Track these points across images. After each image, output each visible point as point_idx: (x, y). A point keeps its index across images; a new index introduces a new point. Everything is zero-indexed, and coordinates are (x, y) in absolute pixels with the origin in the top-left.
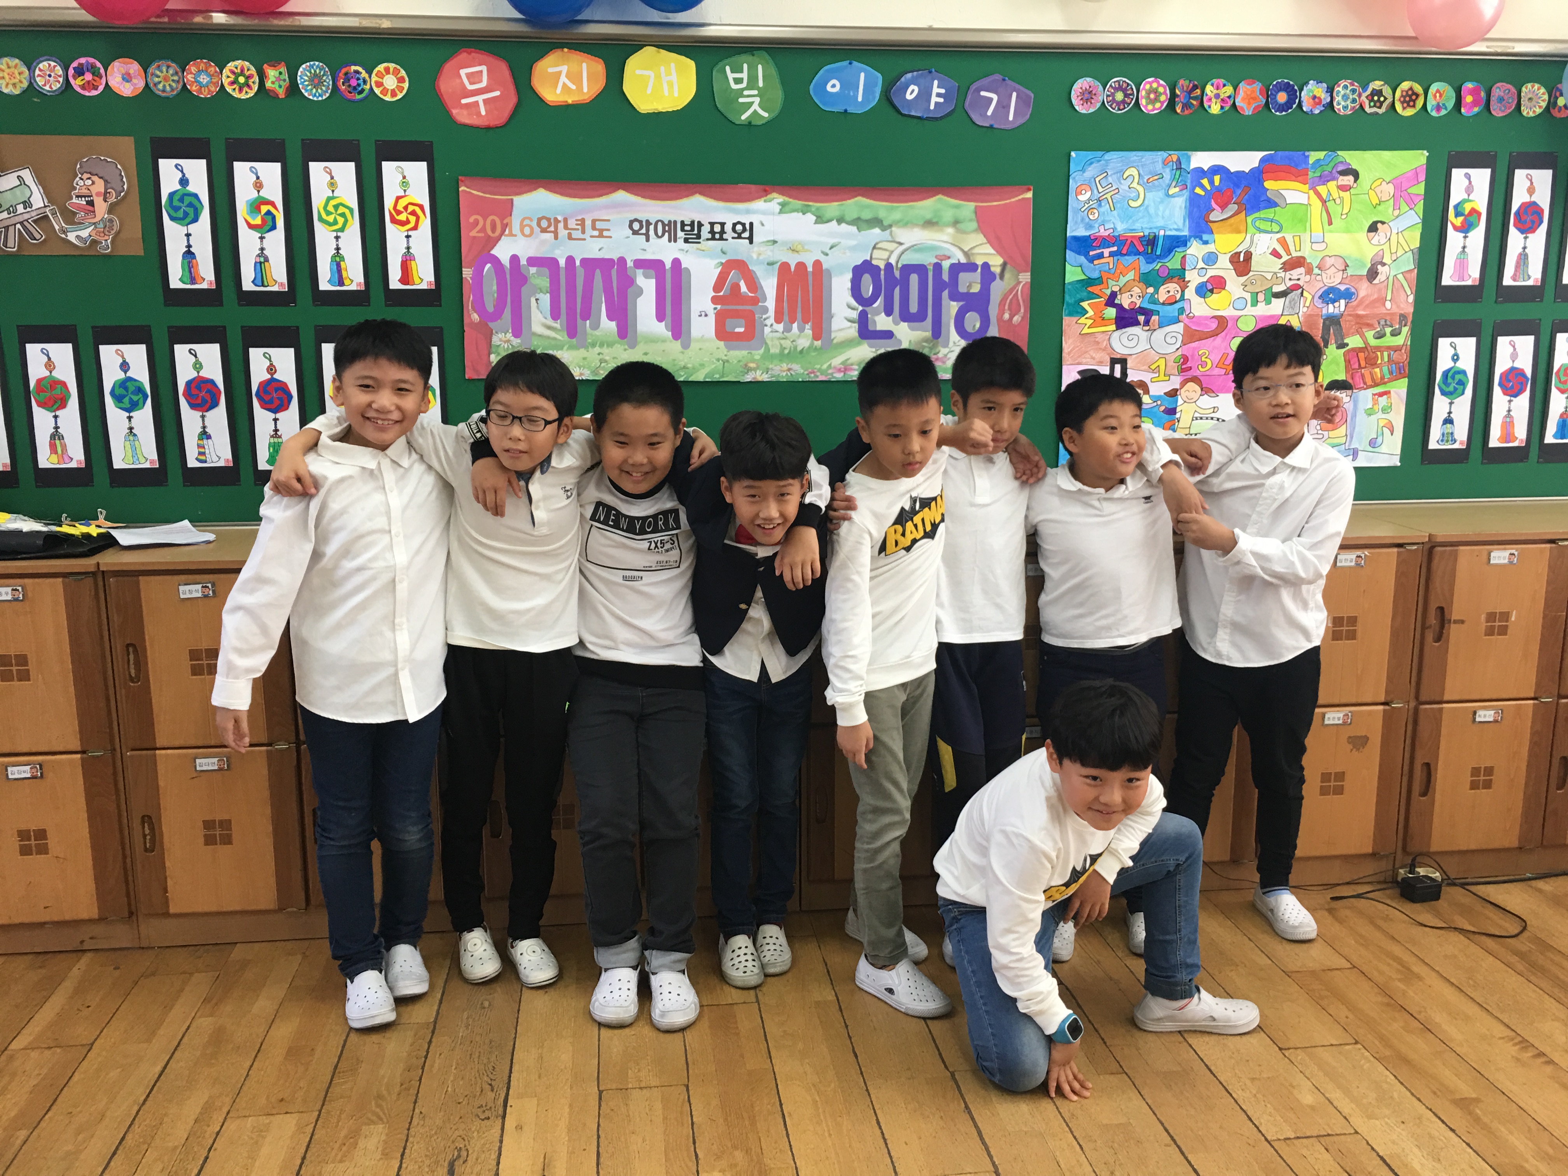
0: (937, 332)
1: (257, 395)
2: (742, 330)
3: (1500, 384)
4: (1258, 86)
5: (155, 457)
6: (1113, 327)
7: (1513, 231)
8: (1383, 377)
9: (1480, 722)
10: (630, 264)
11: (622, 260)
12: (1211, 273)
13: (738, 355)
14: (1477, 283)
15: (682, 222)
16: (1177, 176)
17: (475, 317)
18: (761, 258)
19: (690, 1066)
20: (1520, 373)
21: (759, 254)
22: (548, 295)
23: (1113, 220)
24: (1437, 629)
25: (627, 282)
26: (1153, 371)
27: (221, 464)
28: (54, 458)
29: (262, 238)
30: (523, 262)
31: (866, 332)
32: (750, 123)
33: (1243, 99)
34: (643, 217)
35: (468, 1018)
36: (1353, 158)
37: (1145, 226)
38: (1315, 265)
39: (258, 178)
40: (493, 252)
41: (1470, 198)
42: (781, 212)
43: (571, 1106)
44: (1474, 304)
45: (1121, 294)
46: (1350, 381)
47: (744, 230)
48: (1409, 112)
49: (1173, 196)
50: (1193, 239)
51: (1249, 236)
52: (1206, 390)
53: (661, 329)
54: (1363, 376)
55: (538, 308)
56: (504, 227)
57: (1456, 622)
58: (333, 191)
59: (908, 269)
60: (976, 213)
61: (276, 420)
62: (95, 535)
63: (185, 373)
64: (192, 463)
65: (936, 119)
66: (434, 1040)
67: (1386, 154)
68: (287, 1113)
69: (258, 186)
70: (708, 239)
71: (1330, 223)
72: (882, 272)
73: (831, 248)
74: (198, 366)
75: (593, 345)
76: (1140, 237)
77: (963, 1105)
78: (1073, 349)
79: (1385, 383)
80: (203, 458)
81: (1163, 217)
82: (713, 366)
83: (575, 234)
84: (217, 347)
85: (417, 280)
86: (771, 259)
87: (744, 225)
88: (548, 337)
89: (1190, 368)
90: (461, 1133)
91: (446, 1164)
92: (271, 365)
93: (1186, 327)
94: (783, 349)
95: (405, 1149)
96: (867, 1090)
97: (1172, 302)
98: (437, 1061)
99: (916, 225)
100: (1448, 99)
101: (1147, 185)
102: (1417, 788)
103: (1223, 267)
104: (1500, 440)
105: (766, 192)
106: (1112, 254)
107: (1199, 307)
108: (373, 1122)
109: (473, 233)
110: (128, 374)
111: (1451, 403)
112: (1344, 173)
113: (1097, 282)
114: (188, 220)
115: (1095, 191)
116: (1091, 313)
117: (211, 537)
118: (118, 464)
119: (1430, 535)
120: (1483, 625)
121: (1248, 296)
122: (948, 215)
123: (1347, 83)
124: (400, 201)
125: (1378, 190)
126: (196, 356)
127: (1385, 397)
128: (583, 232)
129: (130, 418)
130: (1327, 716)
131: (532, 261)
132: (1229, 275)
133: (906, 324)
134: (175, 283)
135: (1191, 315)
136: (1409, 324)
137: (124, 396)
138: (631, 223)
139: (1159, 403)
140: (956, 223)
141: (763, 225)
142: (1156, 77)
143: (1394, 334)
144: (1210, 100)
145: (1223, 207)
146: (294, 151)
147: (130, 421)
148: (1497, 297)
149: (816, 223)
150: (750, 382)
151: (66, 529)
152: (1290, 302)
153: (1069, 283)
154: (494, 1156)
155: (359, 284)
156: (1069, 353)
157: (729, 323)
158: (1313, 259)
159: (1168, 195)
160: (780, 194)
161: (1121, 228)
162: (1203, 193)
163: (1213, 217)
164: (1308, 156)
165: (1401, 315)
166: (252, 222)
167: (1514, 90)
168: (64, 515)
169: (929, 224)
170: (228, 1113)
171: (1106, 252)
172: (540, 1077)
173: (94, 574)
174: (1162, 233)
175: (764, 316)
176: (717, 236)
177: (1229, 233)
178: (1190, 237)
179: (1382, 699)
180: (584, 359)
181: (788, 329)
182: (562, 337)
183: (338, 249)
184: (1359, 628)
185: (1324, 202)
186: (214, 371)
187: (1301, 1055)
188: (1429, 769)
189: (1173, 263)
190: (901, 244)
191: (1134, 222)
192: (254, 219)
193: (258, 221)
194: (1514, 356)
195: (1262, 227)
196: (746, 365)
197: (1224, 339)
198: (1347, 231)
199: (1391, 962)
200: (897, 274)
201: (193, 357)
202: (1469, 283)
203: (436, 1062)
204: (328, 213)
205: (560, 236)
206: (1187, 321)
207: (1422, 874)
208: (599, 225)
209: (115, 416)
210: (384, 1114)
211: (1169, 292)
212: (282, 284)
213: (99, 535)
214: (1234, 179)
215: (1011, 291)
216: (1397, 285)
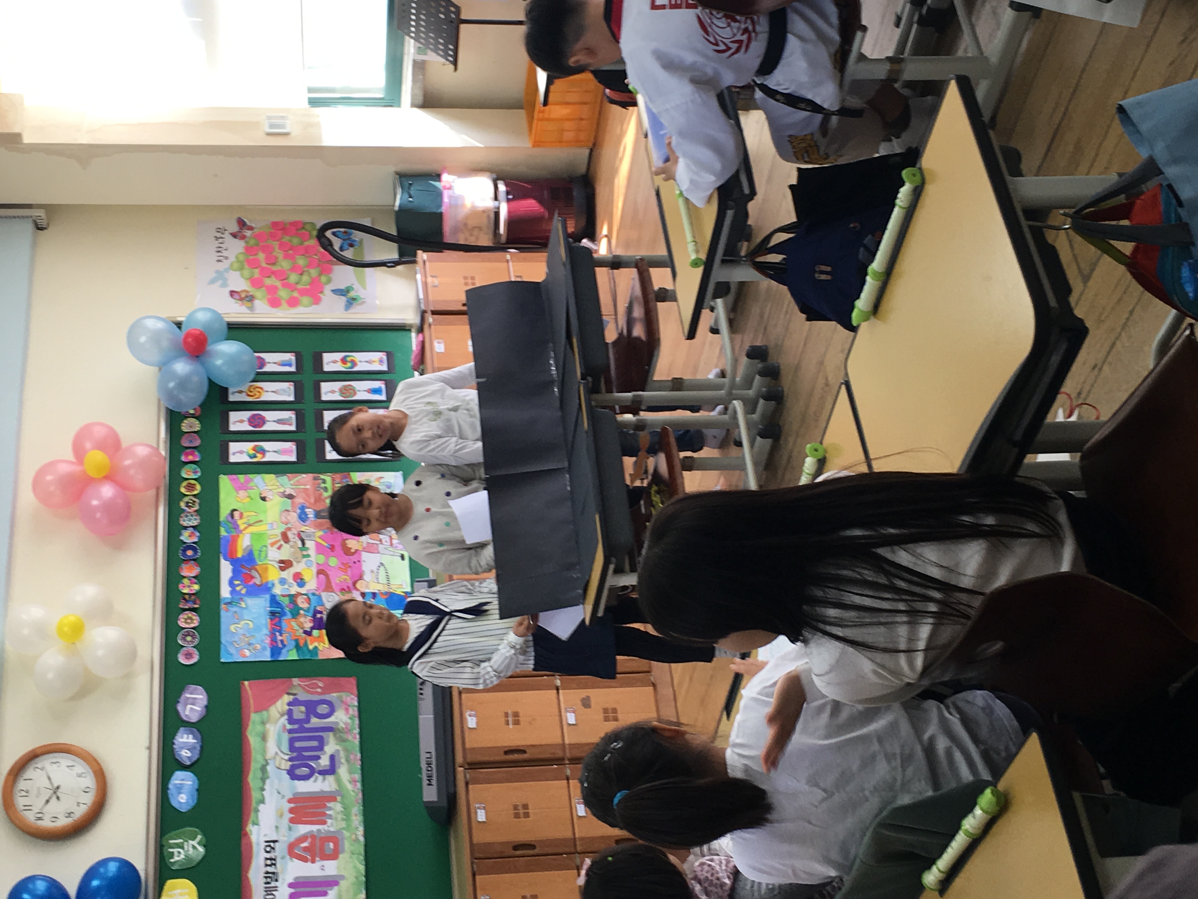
0: (330, 729)
2: (332, 844)
4: (184, 566)
7: (264, 428)
12: (291, 580)
13: (347, 845)
14: (294, 443)
15: (265, 883)
16: (235, 604)
18: (286, 834)
21: (284, 836)
23: (260, 637)
31: (331, 770)
32: (204, 846)
33: (191, 572)
36: (224, 513)
37: (264, 618)
38: (286, 527)
41: (246, 451)
42: (258, 825)
44: (307, 443)
45: (304, 628)
47: (269, 846)
48: (198, 487)
49: (246, 605)
50: (272, 592)
51: (269, 563)
52: (361, 578)
53: (332, 893)
59: (292, 748)
60: (257, 712)
65: (202, 737)
67: (222, 496)
70: (276, 867)
71: (261, 521)
72: (294, 763)
73: (279, 793)
76: (272, 620)
81: (259, 609)
82: (356, 860)
87: (266, 846)
89: (348, 587)
93: (324, 591)
97: (309, 600)
99: (265, 745)
100: (191, 467)
101: (240, 619)
103: (288, 574)
105: (246, 834)
106: (281, 635)
107: (311, 584)
112: (232, 517)
113: (297, 642)
115: (243, 647)
116: (316, 644)
121: (305, 559)
122: (259, 728)
123: (181, 519)
125: (242, 499)
132: (292, 571)
133: (325, 747)
135: (316, 589)
136: (318, 475)
140: (263, 723)
141: (266, 835)
142: (178, 619)
143: (324, 481)
144: (191, 590)
145: (252, 577)
148: (302, 432)
149: (264, 804)
150: (364, 839)
152: (307, 537)
153: (298, 655)
158: (282, 528)
160: (246, 825)
161: (266, 631)
162: (245, 589)
163: (258, 583)
164: (223, 536)
165: (314, 479)
167: (186, 435)
169: (264, 738)
171: (280, 638)
174: (268, 609)
175: (323, 831)
176: (274, 862)
177: (267, 573)
178: (270, 593)
181: (330, 817)
185: (250, 525)
189: (286, 601)
190: (276, 754)
191: (262, 625)
195: (264, 556)
196: (354, 841)
197: (330, 570)
198: (265, 512)
200: (295, 754)
202: (294, 447)
206: (320, 591)
211: (303, 602)
214: (236, 573)
215: (304, 688)
216: (296, 483)
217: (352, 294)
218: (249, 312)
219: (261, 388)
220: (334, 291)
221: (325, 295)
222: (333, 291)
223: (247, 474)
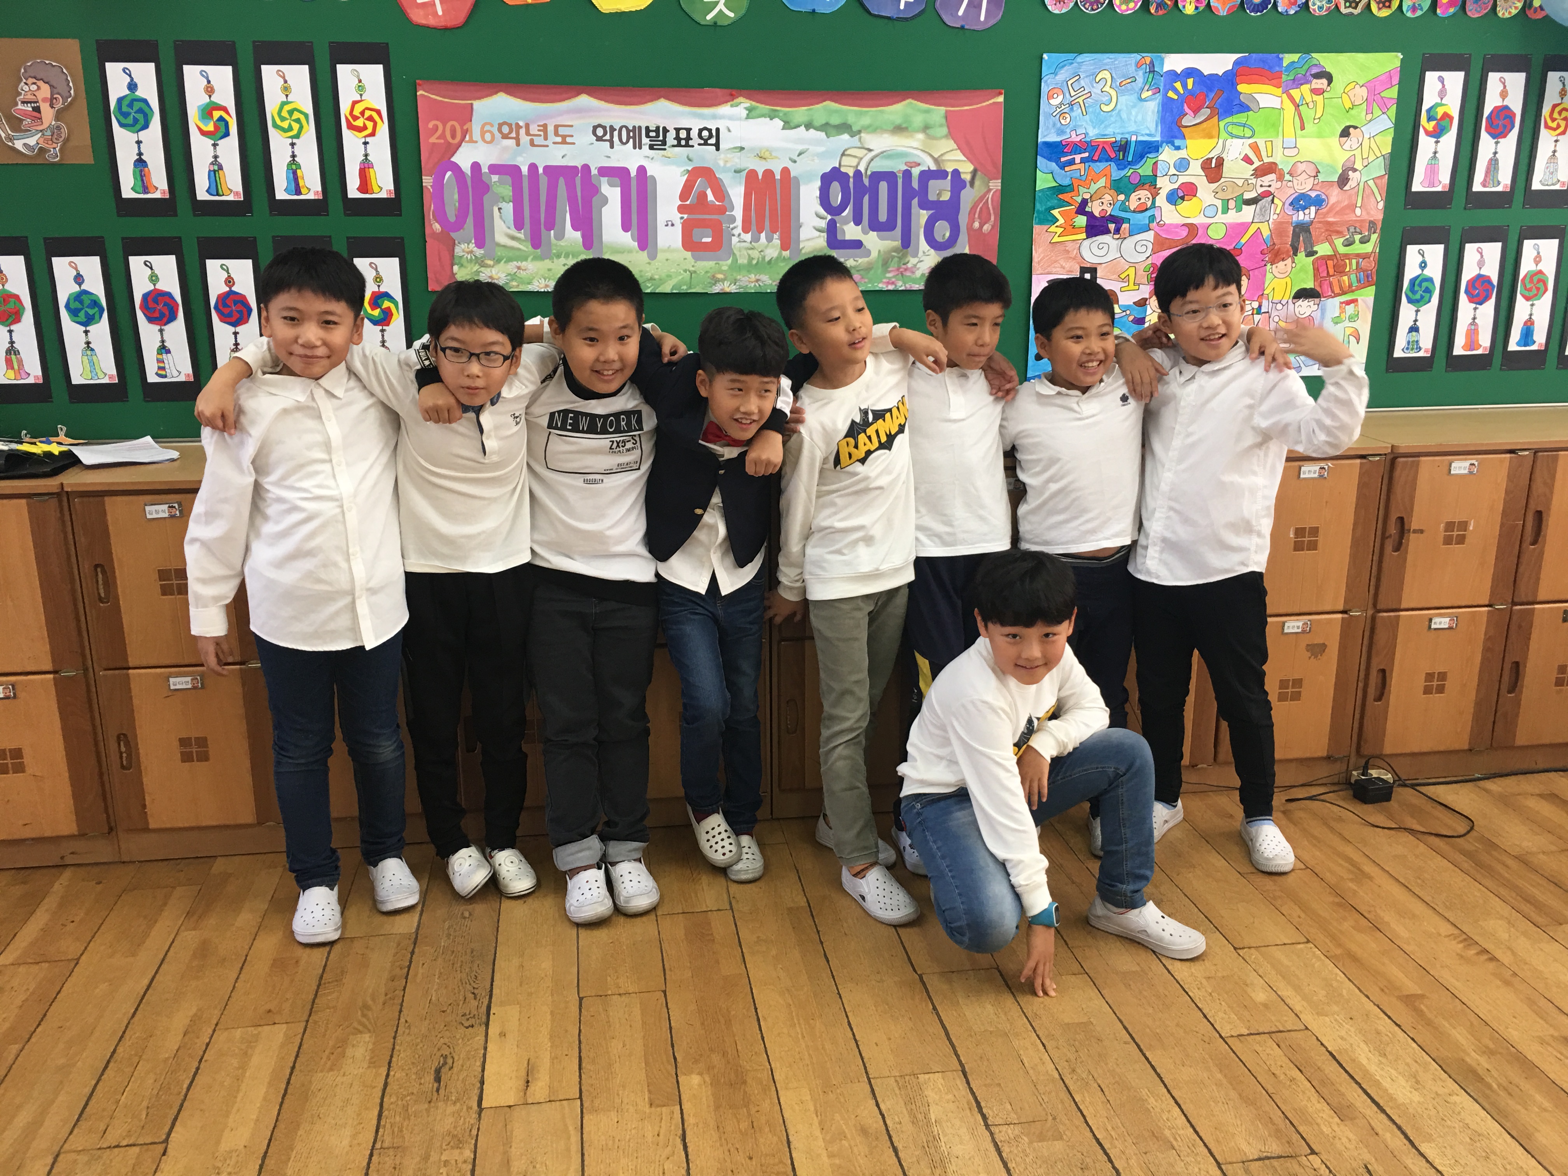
0: (906, 242)
1: (216, 308)
2: (709, 240)
3: (1466, 292)
5: (114, 372)
6: (1084, 236)
7: (1484, 136)
8: (1350, 285)
9: (1435, 629)
10: (594, 172)
11: (586, 168)
12: (1182, 179)
13: (706, 265)
14: (1447, 189)
15: (647, 128)
16: (1150, 80)
17: (437, 227)
18: (728, 165)
19: (667, 972)
20: (1486, 280)
21: (726, 162)
22: (511, 204)
23: (1084, 123)
24: (1397, 537)
25: (592, 190)
26: (1123, 280)
27: (182, 378)
28: (11, 374)
29: (215, 145)
30: (485, 170)
31: (835, 241)
32: (715, 23)
34: (607, 123)
35: (448, 929)
36: (1327, 60)
37: (1117, 131)
38: (1286, 171)
39: (209, 82)
40: (453, 159)
41: (1444, 102)
42: (748, 117)
43: (552, 1013)
44: (1444, 211)
45: (1092, 201)
46: (1318, 289)
47: (711, 136)
48: (1385, 13)
49: (1145, 100)
50: (1164, 144)
51: (1221, 142)
53: (627, 239)
54: (1331, 284)
55: (501, 217)
56: (465, 133)
57: (1415, 531)
58: (287, 96)
59: (877, 177)
60: (946, 118)
61: (236, 334)
62: (57, 453)
63: (141, 286)
64: (152, 378)
65: (906, 19)
66: (416, 950)
67: (1361, 57)
68: (275, 1023)
69: (210, 90)
70: (674, 146)
71: (1303, 128)
72: (851, 180)
73: (799, 155)
74: (154, 278)
75: (558, 256)
76: (1112, 143)
77: (931, 1007)
78: (1043, 258)
79: (1353, 291)
80: (163, 373)
81: (1135, 122)
82: (680, 277)
83: (538, 141)
84: (172, 258)
85: (376, 189)
86: (739, 166)
87: (710, 131)
88: (512, 248)
90: (446, 1040)
91: (433, 1072)
92: (229, 276)
93: (1157, 235)
94: (751, 259)
95: (392, 1056)
96: (839, 993)
97: (1143, 210)
98: (421, 971)
99: (886, 131)
101: (1120, 88)
102: (1372, 692)
103: (1195, 174)
104: (1464, 348)
105: (732, 97)
106: (1083, 161)
107: (1170, 215)
108: (361, 1032)
109: (433, 140)
110: (84, 287)
111: (1417, 311)
112: (1318, 76)
113: (1068, 189)
114: (138, 126)
115: (1067, 95)
116: (1061, 221)
117: (175, 454)
118: (77, 378)
119: (1393, 446)
120: (1442, 534)
121: (1219, 203)
122: (918, 120)
124: (357, 106)
125: (1351, 94)
126: (151, 268)
127: (1352, 305)
128: (546, 138)
129: (86, 332)
130: (1287, 625)
131: (495, 169)
132: (1201, 182)
133: (875, 233)
134: (128, 192)
135: (1162, 222)
136: (1378, 231)
137: (79, 310)
138: (595, 128)
139: (1128, 312)
140: (926, 128)
141: (729, 131)
143: (1364, 241)
145: (1196, 111)
146: (245, 54)
147: (86, 335)
148: (1466, 203)
149: (783, 128)
150: (718, 293)
151: (25, 447)
152: (1261, 210)
153: (1040, 191)
154: (479, 1063)
155: (316, 193)
156: (1039, 263)
157: (696, 232)
158: (1284, 165)
159: (1141, 100)
160: (747, 98)
161: (1093, 133)
162: (1176, 97)
163: (1185, 121)
164: (1282, 59)
165: (1371, 222)
166: (205, 129)
168: (24, 432)
169: (899, 129)
170: (217, 1025)
171: (1078, 158)
172: (521, 985)
173: (58, 495)
174: (1134, 138)
175: (731, 226)
176: (683, 143)
177: (1201, 138)
178: (1162, 142)
179: (1341, 608)
180: (549, 270)
181: (756, 239)
182: (526, 247)
183: (294, 156)
184: (1320, 539)
185: (1297, 106)
186: (170, 283)
187: (1254, 954)
188: (1384, 674)
189: (1145, 170)
190: (870, 150)
191: (1106, 127)
192: (206, 125)
193: (210, 127)
194: (1481, 264)
195: (1235, 132)
196: (714, 276)
198: (1320, 135)
199: (1343, 863)
200: (866, 181)
201: (149, 271)
202: (1439, 189)
203: (419, 971)
204: (283, 119)
205: (522, 142)
206: (1157, 229)
207: (1375, 776)
208: (561, 131)
209: (71, 330)
210: (370, 1023)
211: (1140, 199)
212: (237, 193)
213: (60, 453)
214: (1207, 82)
215: (981, 198)
216: (1367, 191)
223: (1397, 104)
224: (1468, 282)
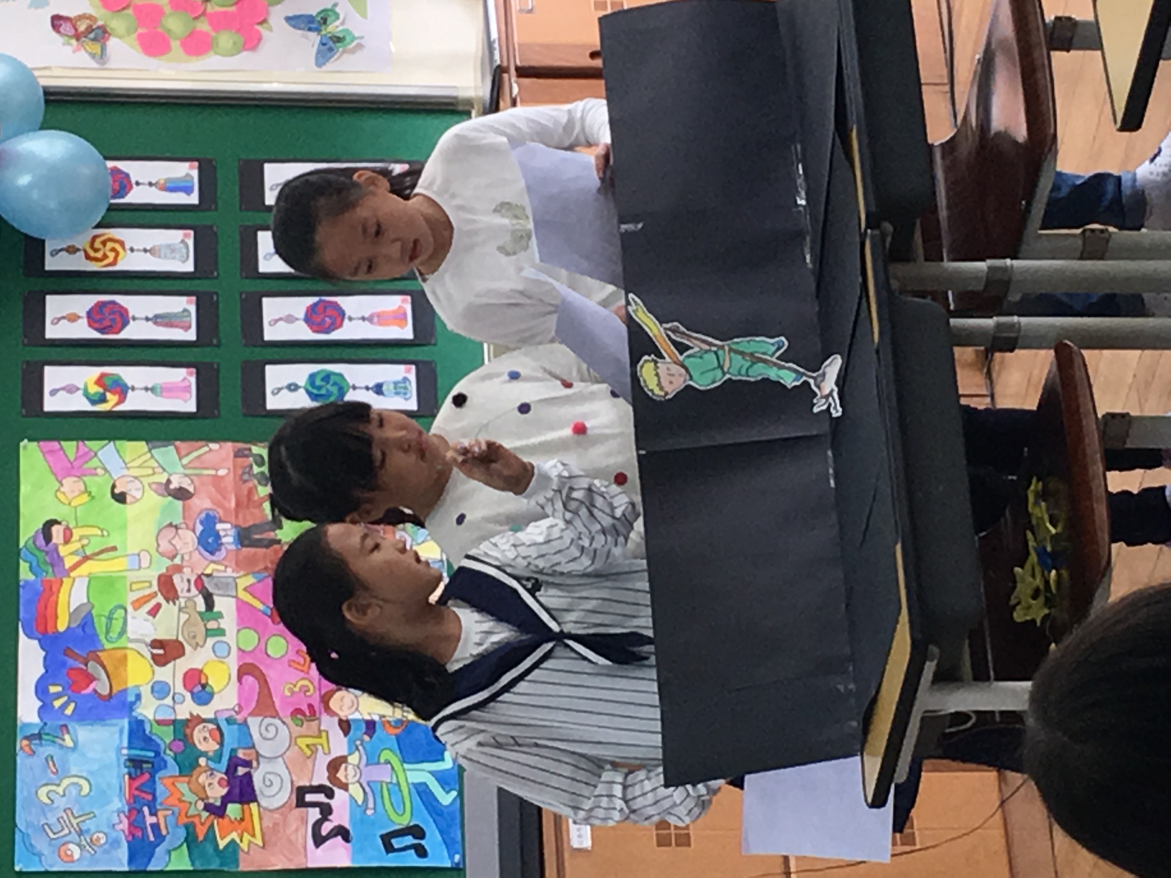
3: (328, 333)
6: (253, 806)
7: (125, 335)
12: (179, 687)
14: (194, 370)
16: (50, 738)
20: (311, 310)
23: (105, 815)
26: (314, 752)
37: (115, 774)
38: (169, 563)
41: (82, 386)
44: (222, 371)
45: (207, 797)
49: (76, 743)
50: (134, 714)
51: (130, 645)
67: (24, 489)
71: (114, 549)
76: (131, 778)
78: (284, 856)
81: (104, 752)
89: (310, 706)
93: (254, 713)
97: (219, 734)
101: (60, 774)
103: (172, 673)
104: (403, 326)
106: (154, 813)
107: (226, 698)
111: (354, 387)
112: (48, 537)
113: (191, 830)
115: (68, 839)
116: (234, 835)
121: (210, 641)
125: (71, 496)
132: (183, 665)
135: (237, 709)
136: (248, 446)
139: (358, 743)
145: (91, 679)
148: (212, 345)
152: (219, 589)
153: (193, 864)
156: (290, 860)
158: (162, 566)
161: (118, 803)
162: (72, 706)
163: (104, 691)
164: (27, 582)
165: (236, 456)
171: (150, 820)
174: (125, 752)
177: (125, 670)
178: (130, 716)
185: (86, 558)
189: (166, 735)
191: (110, 788)
194: (290, 319)
195: (118, 629)
197: (269, 667)
198: (124, 527)
202: (193, 380)
206: (245, 713)
211: (205, 739)
214: (53, 669)
216: (196, 464)
217: (334, 28)
218: (94, 64)
219: (122, 244)
220: (295, 21)
221: (270, 29)
222: (288, 19)
223: (83, 439)
224: (315, 331)
